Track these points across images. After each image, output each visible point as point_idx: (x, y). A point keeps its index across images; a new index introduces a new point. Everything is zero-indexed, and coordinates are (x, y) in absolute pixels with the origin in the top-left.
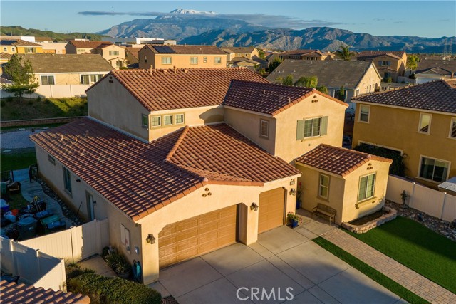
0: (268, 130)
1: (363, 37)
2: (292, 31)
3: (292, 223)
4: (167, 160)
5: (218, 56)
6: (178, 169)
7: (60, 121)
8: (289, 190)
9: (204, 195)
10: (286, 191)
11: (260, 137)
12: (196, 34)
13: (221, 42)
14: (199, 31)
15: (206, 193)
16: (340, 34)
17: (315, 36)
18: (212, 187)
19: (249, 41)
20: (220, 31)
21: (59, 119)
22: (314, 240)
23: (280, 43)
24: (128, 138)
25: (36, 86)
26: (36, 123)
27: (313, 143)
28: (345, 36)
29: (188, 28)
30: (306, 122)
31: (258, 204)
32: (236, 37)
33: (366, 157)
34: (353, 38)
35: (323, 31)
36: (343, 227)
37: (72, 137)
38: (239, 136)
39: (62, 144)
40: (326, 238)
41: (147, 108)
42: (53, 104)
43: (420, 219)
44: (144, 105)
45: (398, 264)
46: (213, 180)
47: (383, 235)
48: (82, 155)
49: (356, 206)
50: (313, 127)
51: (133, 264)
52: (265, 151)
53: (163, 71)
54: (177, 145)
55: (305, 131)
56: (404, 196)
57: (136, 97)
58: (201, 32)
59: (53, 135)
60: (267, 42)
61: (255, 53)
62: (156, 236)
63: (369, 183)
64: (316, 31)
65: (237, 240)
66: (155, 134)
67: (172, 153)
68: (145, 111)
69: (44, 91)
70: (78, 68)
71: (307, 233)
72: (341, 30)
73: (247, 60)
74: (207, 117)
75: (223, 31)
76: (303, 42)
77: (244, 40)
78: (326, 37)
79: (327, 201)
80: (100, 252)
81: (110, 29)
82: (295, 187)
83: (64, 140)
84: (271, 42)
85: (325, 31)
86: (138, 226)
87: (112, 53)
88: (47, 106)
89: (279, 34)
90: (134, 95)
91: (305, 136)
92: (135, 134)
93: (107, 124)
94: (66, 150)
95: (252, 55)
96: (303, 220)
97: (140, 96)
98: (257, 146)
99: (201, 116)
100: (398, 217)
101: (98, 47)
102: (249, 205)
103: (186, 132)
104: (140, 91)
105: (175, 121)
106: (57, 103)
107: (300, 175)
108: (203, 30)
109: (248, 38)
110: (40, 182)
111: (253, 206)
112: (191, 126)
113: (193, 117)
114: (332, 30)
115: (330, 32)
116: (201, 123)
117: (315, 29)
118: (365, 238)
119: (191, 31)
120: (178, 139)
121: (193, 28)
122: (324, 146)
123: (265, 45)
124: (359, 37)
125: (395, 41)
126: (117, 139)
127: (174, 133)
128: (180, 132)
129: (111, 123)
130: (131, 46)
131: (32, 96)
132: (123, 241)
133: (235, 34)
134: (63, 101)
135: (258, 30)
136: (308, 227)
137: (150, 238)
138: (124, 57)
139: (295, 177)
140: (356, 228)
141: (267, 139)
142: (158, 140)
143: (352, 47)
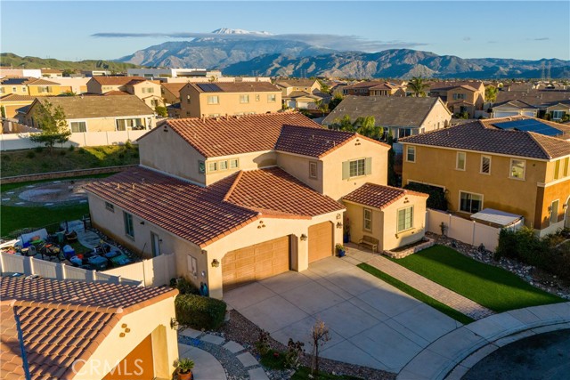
0: (316, 171)
1: (449, 61)
2: (364, 54)
3: (340, 253)
4: (225, 200)
5: (272, 94)
6: (235, 207)
7: (98, 172)
8: (336, 224)
9: (259, 227)
10: (333, 224)
11: (310, 178)
12: (245, 60)
13: (277, 69)
14: (248, 56)
15: (261, 225)
16: (422, 57)
17: (392, 60)
18: (266, 221)
19: (312, 68)
20: (276, 56)
21: (97, 170)
22: (358, 266)
23: (351, 69)
24: (184, 184)
25: (68, 134)
26: (72, 175)
27: (359, 182)
28: (428, 59)
29: (234, 52)
30: (351, 163)
31: (307, 235)
32: (296, 62)
33: (402, 192)
34: (438, 61)
35: (402, 53)
36: (385, 255)
37: (129, 185)
38: (291, 178)
39: (120, 192)
40: (369, 264)
41: (204, 155)
42: (89, 153)
43: (454, 246)
44: (201, 152)
45: (426, 279)
46: (266, 215)
47: (419, 259)
48: (143, 200)
49: (396, 235)
50: (358, 167)
51: (199, 286)
52: (314, 190)
53: (215, 119)
54: (233, 188)
55: (351, 171)
56: (443, 227)
57: (192, 145)
58: (252, 57)
59: (108, 184)
60: (334, 68)
61: (317, 86)
62: (219, 260)
63: (408, 215)
64: (394, 54)
65: (290, 268)
66: (212, 178)
67: (229, 194)
68: (201, 158)
69: (78, 139)
70: (112, 112)
71: (352, 260)
72: (423, 53)
73: (307, 95)
74: (260, 162)
75: (280, 54)
76: (378, 68)
77: (306, 66)
78: (406, 61)
79: (371, 233)
80: (168, 283)
81: (134, 55)
82: (341, 221)
83: (120, 188)
84: (339, 68)
85: (405, 54)
86: (204, 253)
87: (146, 90)
88: (83, 156)
89: (349, 58)
90: (190, 143)
91: (351, 175)
92: (192, 179)
93: (163, 172)
94: (125, 197)
95: (313, 88)
96: (349, 251)
97: (196, 144)
98: (307, 187)
99: (254, 161)
100: (435, 245)
101: (127, 84)
102: (299, 236)
103: (240, 176)
104: (195, 139)
105: (230, 165)
106: (93, 152)
107: (345, 210)
108: (253, 55)
109: (311, 64)
110: (95, 232)
111: (303, 236)
112: (245, 170)
113: (247, 162)
114: (413, 52)
115: (410, 55)
116: (255, 167)
117: (392, 51)
118: (402, 262)
119: (238, 56)
120: (233, 182)
121: (241, 53)
122: (369, 184)
123: (332, 72)
124: (446, 61)
125: (488, 64)
126: (174, 185)
127: (229, 178)
128: (236, 175)
129: (166, 170)
130: (166, 80)
131: (66, 145)
132: (190, 269)
133: (294, 58)
134: (98, 149)
135: (322, 53)
136: (355, 256)
137: (215, 262)
138: (160, 94)
139: (341, 212)
140: (395, 254)
141: (316, 179)
142: (215, 184)
143: (437, 72)
